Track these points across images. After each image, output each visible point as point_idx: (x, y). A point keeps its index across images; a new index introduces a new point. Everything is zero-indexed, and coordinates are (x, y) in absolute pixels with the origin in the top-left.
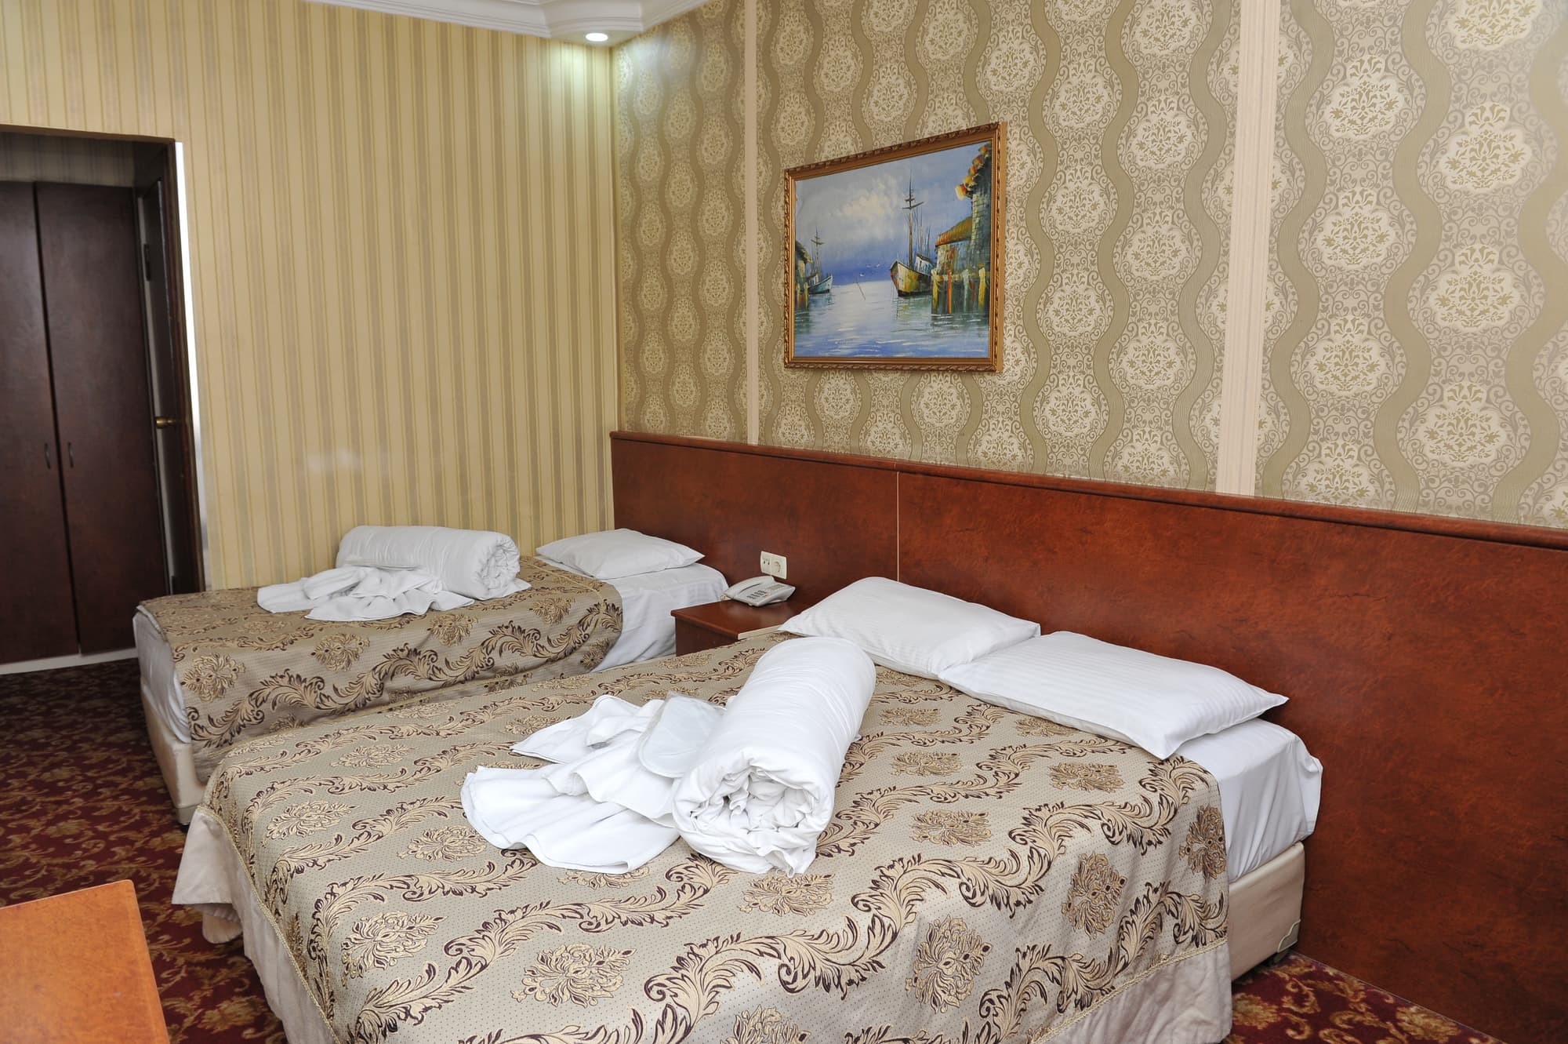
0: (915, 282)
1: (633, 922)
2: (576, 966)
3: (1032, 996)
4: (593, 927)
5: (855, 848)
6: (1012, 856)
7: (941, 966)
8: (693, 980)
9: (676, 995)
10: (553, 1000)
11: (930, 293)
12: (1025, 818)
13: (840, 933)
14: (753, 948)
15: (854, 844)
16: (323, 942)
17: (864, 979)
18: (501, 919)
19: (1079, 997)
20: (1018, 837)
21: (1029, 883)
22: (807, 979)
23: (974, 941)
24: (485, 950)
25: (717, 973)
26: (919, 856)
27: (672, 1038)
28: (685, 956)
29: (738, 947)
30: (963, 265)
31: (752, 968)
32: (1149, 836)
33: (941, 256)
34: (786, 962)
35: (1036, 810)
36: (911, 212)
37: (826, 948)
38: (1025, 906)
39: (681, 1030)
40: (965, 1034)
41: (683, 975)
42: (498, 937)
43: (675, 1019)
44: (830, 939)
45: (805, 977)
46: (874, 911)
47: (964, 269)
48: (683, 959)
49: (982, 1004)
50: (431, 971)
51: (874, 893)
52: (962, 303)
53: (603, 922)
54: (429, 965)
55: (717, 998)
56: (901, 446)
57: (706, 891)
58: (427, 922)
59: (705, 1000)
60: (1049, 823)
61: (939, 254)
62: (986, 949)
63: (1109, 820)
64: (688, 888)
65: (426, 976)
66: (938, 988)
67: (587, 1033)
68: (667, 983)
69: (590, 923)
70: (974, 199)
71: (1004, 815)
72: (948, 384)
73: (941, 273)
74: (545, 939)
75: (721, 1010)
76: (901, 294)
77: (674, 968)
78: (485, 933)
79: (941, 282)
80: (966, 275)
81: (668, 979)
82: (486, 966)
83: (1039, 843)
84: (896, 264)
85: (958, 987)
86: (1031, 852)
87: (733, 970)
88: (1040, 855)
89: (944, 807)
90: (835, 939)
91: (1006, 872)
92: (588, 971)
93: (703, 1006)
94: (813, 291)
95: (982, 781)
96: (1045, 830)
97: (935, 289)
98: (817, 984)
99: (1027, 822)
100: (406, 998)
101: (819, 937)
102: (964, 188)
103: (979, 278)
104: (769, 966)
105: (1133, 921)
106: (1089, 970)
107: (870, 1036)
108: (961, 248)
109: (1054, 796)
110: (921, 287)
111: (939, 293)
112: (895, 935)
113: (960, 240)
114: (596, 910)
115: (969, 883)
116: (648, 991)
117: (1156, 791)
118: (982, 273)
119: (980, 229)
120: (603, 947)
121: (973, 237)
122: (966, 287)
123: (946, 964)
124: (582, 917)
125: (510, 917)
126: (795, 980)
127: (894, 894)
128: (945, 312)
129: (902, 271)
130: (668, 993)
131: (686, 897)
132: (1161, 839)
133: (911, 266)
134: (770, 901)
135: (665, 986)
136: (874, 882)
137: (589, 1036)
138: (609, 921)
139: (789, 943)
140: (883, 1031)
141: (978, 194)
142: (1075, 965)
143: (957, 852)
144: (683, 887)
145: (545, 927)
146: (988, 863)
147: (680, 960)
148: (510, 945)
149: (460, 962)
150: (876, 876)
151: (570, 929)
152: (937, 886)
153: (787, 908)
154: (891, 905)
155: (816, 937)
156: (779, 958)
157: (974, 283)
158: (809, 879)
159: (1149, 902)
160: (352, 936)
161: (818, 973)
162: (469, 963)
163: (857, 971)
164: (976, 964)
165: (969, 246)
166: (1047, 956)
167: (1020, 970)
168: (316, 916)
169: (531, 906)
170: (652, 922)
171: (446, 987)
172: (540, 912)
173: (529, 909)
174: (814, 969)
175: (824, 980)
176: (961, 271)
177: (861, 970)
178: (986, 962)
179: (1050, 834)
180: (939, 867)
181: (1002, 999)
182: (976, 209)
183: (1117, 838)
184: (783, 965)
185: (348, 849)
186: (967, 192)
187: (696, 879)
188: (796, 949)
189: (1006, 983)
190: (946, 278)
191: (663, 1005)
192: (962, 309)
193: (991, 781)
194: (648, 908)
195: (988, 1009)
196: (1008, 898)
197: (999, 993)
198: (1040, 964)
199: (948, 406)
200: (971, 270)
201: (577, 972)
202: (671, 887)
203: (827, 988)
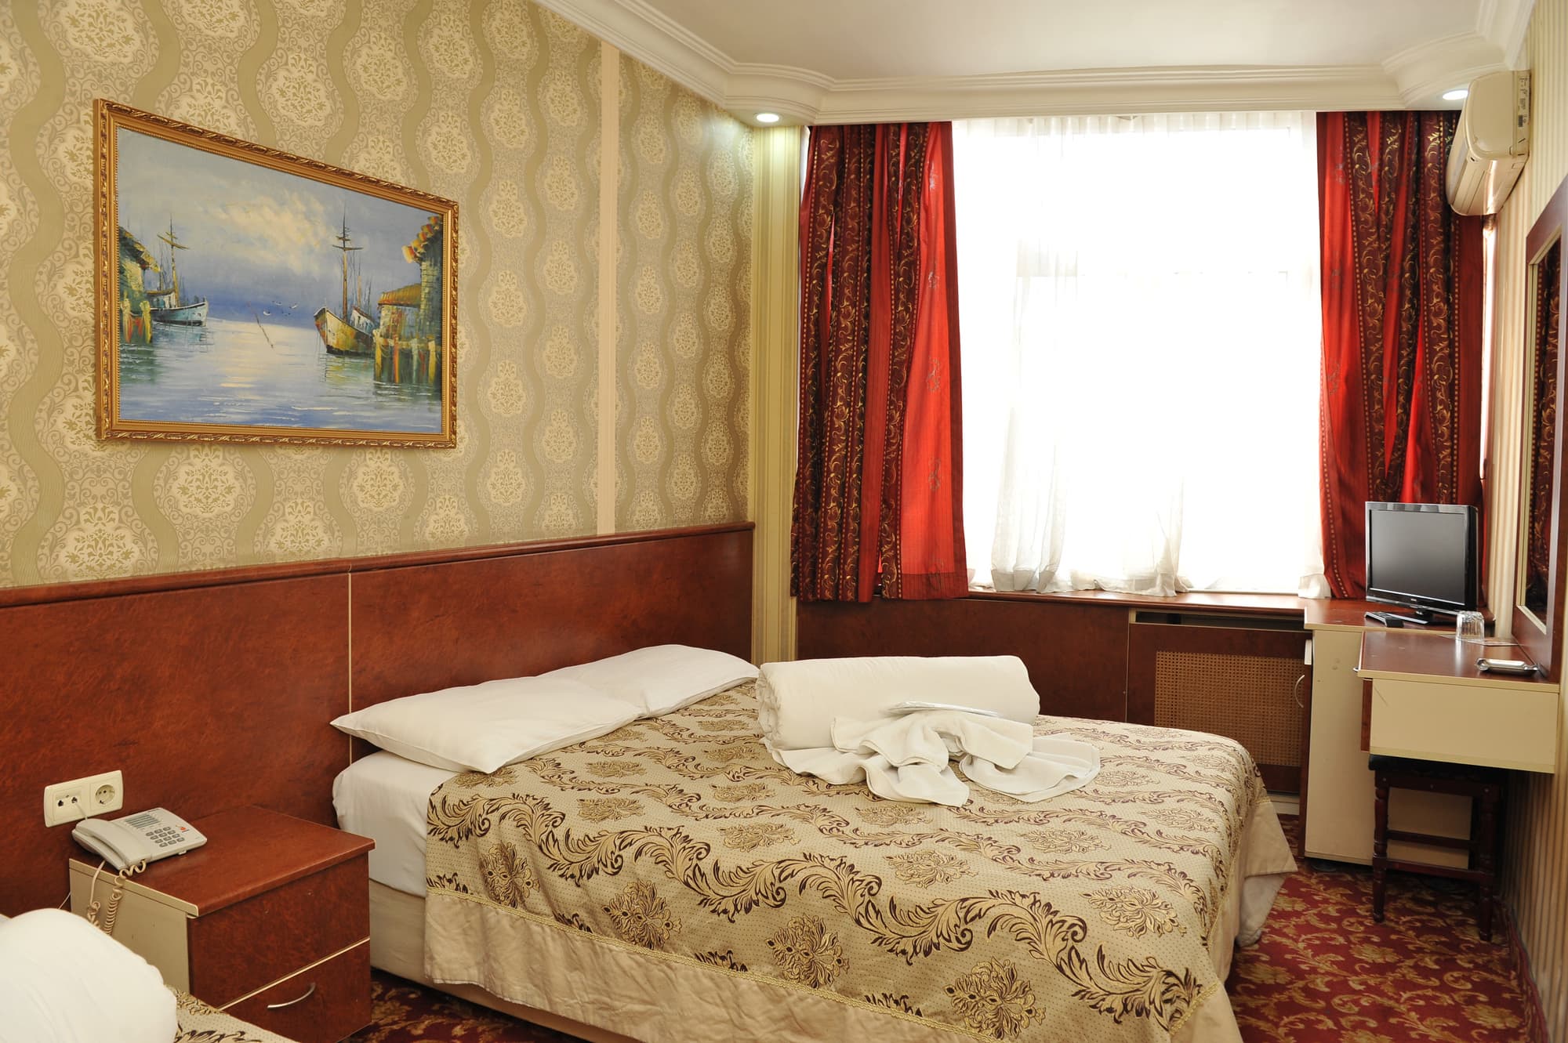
0: (351, 341)
11: (372, 356)
30: (412, 333)
33: (386, 316)
36: (345, 254)
47: (413, 338)
52: (410, 374)
61: (383, 314)
70: (423, 267)
72: (388, 462)
73: (386, 336)
76: (330, 349)
79: (386, 347)
80: (414, 345)
84: (323, 312)
94: (164, 317)
97: (378, 353)
102: (413, 251)
103: (429, 351)
108: (410, 314)
110: (359, 348)
111: (383, 359)
113: (408, 305)
118: (432, 345)
119: (430, 300)
121: (423, 307)
122: (415, 357)
128: (391, 380)
129: (333, 323)
133: (346, 318)
141: (428, 263)
157: (424, 355)
165: (418, 315)
176: (408, 339)
182: (425, 279)
186: (416, 256)
190: (391, 343)
192: (411, 382)
199: (389, 487)
200: (420, 341)
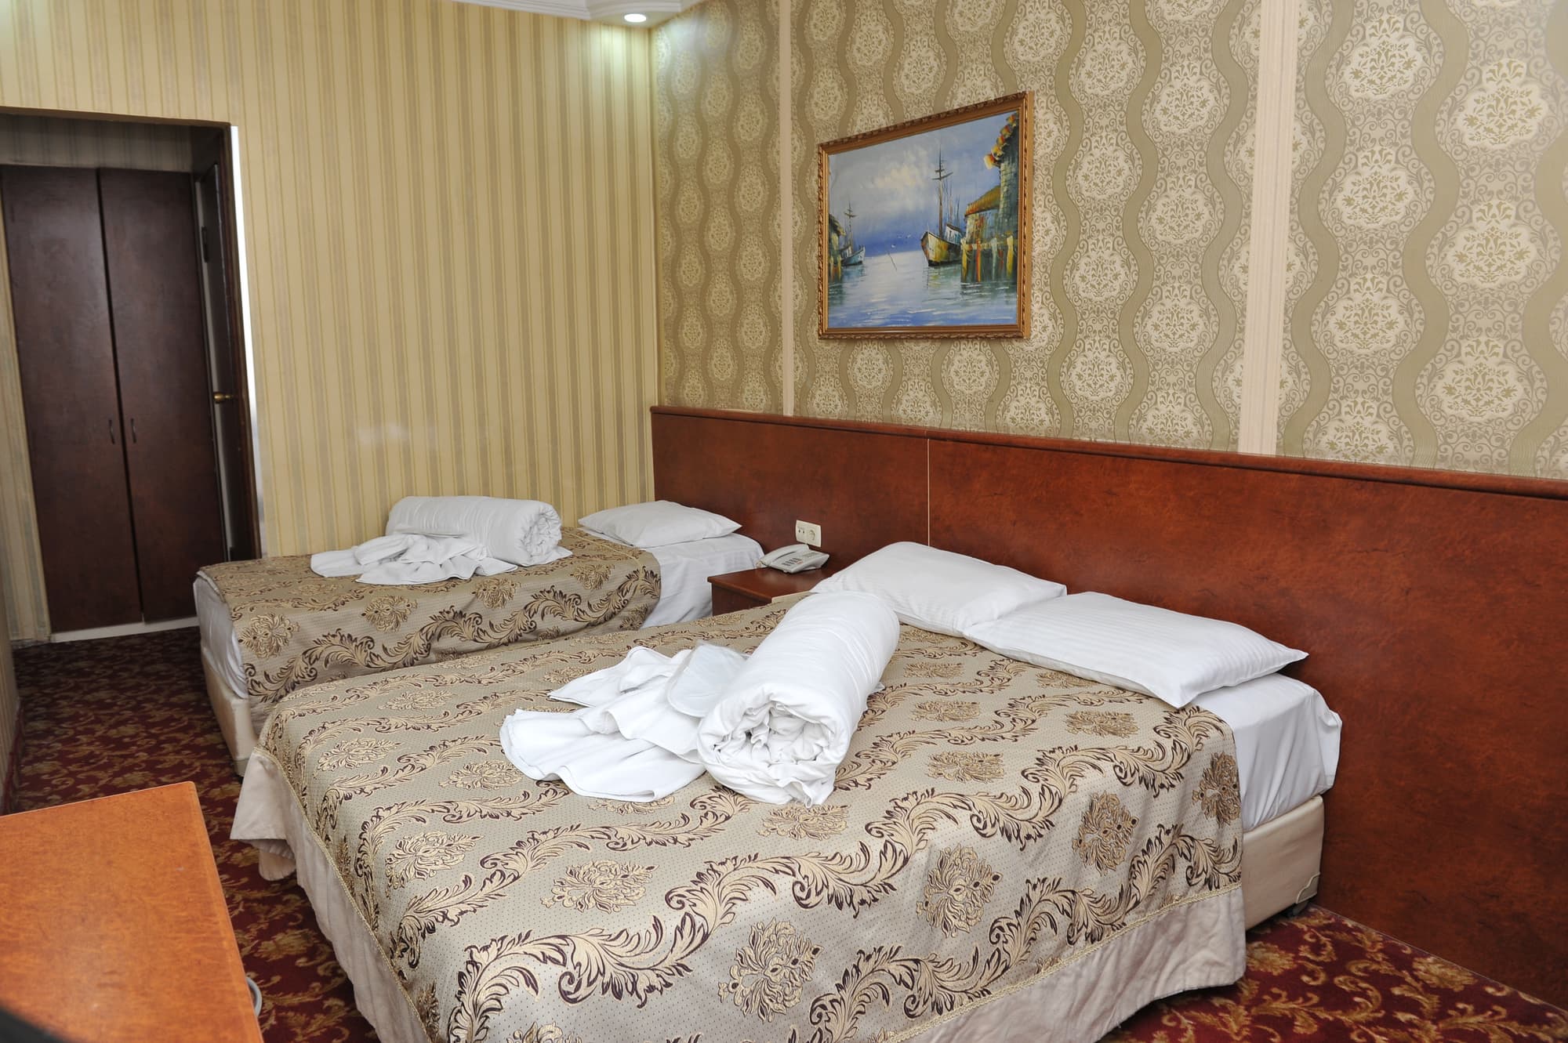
0: (945, 252)
1: (657, 843)
2: (602, 879)
3: (1042, 926)
4: (619, 846)
5: (871, 782)
6: (1024, 792)
7: (952, 892)
8: (711, 892)
9: (695, 905)
10: (579, 907)
11: (959, 262)
12: (1038, 759)
13: (853, 856)
14: (769, 866)
15: (871, 779)
16: (369, 860)
17: (875, 900)
18: (534, 839)
19: (1089, 930)
20: (1030, 776)
21: (1040, 818)
22: (820, 896)
23: (984, 870)
24: (517, 864)
25: (734, 887)
26: (933, 790)
27: (691, 943)
28: (705, 872)
29: (755, 865)
30: (991, 234)
31: (768, 884)
32: (1161, 779)
33: (970, 225)
34: (801, 880)
35: (1050, 752)
36: (941, 182)
37: (839, 868)
38: (1035, 840)
39: (699, 936)
40: (975, 959)
41: (701, 888)
42: (530, 853)
43: (693, 926)
44: (843, 860)
45: (818, 894)
46: (886, 837)
47: (992, 237)
48: (703, 874)
49: (992, 931)
50: (467, 881)
51: (887, 821)
52: (990, 272)
53: (629, 842)
54: (466, 876)
55: (734, 909)
56: (931, 414)
57: (728, 818)
58: (464, 841)
59: (722, 910)
60: (1061, 764)
61: (968, 223)
62: (996, 878)
63: (1121, 762)
64: (710, 815)
65: (463, 885)
66: (949, 914)
67: (610, 935)
68: (686, 894)
69: (617, 843)
70: (1002, 168)
71: (1018, 756)
72: (977, 352)
73: (970, 243)
74: (575, 857)
75: (737, 920)
76: (931, 264)
77: (694, 882)
78: (519, 850)
79: (971, 251)
80: (994, 244)
81: (687, 891)
82: (519, 877)
83: (1051, 781)
84: (926, 235)
85: (968, 913)
86: (1043, 789)
87: (750, 885)
88: (1051, 792)
89: (961, 748)
90: (848, 861)
91: (1017, 807)
92: (614, 883)
93: (720, 915)
94: (846, 263)
95: (999, 726)
96: (1058, 770)
97: (965, 258)
98: (830, 901)
99: (1041, 762)
100: (444, 904)
101: (833, 858)
102: (992, 157)
103: (1007, 246)
104: (783, 883)
105: (1145, 861)
106: (1099, 905)
107: (882, 954)
108: (990, 217)
109: (1069, 740)
110: (950, 257)
111: (968, 262)
112: (906, 860)
113: (989, 209)
114: (623, 832)
115: (980, 816)
116: (668, 900)
117: (1170, 737)
118: (1010, 241)
119: (1008, 197)
120: (628, 864)
121: (1002, 206)
122: (995, 255)
123: (957, 890)
124: (609, 838)
125: (542, 837)
126: (808, 896)
127: (907, 823)
128: (974, 280)
129: (933, 241)
130: (687, 903)
131: (707, 823)
132: (1174, 783)
133: (941, 236)
134: (788, 827)
135: (684, 897)
136: (888, 812)
137: (612, 937)
138: (635, 841)
139: (803, 863)
140: (894, 951)
141: (1006, 163)
142: (1086, 900)
143: (970, 787)
144: (706, 814)
145: (575, 845)
146: (1000, 798)
147: (699, 875)
148: (541, 860)
149: (495, 873)
150: (890, 807)
151: (598, 848)
152: (949, 816)
153: (803, 833)
154: (904, 833)
155: (829, 858)
156: (794, 875)
157: (1003, 251)
158: (826, 809)
159: (1161, 842)
160: (396, 852)
161: (831, 891)
162: (503, 875)
163: (869, 892)
164: (986, 892)
165: (997, 215)
166: (1057, 889)
167: (1030, 900)
168: (363, 837)
169: (563, 829)
170: (675, 843)
171: (481, 895)
172: (570, 833)
173: (560, 831)
174: (827, 887)
175: (837, 898)
176: (989, 240)
177: (873, 891)
178: (996, 890)
179: (1063, 775)
180: (952, 800)
181: (1012, 927)
182: (1004, 178)
183: (1129, 780)
184: (797, 882)
185: (393, 779)
186: (995, 161)
187: (718, 807)
188: (810, 868)
189: (1016, 912)
190: (975, 247)
191: (682, 913)
192: (991, 279)
193: (1008, 726)
194: (672, 831)
195: (998, 936)
196: (1018, 831)
197: (1009, 921)
198: (1051, 896)
199: (978, 373)
200: (1000, 239)
201: (603, 883)
202: (695, 814)
203: (840, 906)
